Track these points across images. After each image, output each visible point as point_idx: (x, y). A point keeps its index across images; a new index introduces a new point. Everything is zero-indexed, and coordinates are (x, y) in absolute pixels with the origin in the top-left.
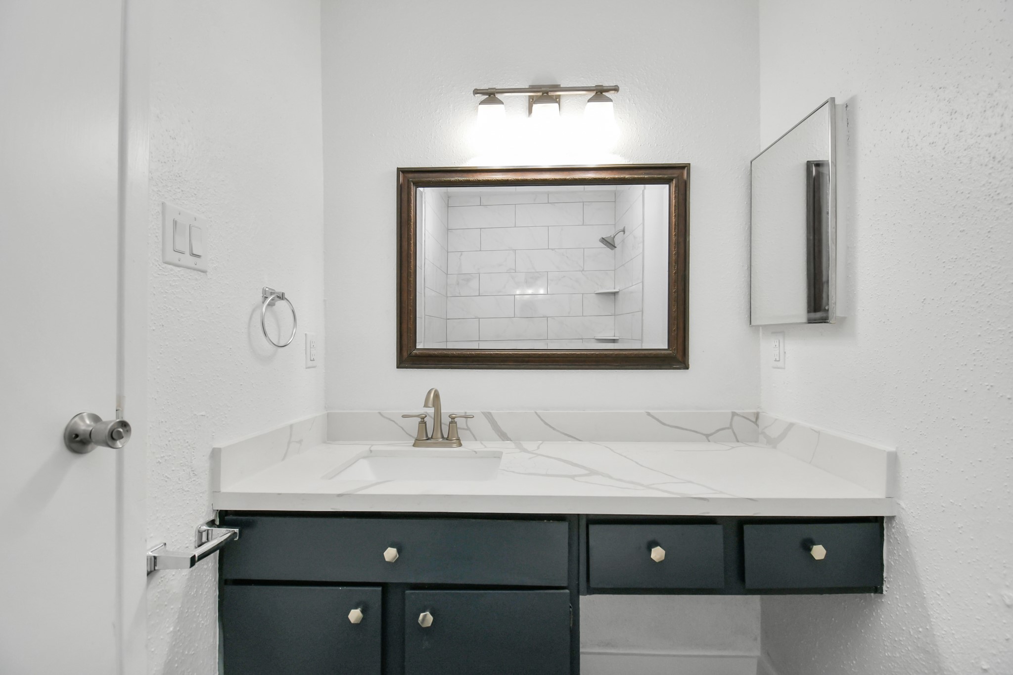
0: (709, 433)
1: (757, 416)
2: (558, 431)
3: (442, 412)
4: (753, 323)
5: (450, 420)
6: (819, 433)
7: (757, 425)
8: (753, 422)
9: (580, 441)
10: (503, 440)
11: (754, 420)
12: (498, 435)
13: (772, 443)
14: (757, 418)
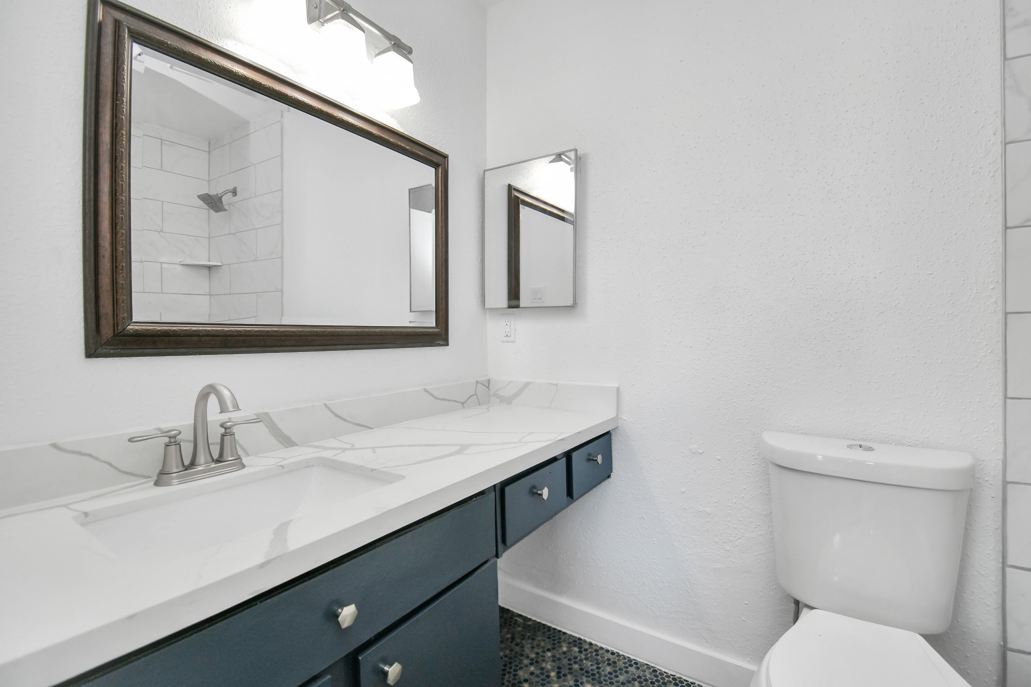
0: (463, 401)
1: (489, 381)
2: (350, 422)
3: (208, 420)
4: (486, 307)
5: (223, 430)
6: (557, 385)
7: (489, 389)
8: (486, 386)
9: (371, 428)
10: (286, 447)
11: (487, 386)
12: (280, 442)
13: (507, 401)
14: (488, 384)
